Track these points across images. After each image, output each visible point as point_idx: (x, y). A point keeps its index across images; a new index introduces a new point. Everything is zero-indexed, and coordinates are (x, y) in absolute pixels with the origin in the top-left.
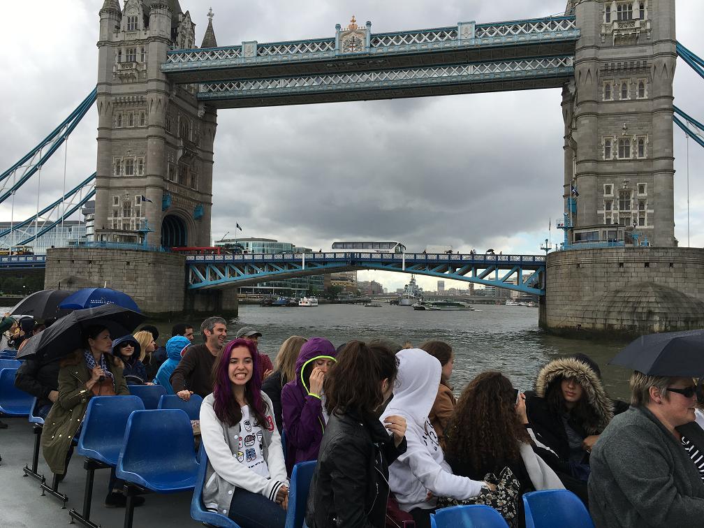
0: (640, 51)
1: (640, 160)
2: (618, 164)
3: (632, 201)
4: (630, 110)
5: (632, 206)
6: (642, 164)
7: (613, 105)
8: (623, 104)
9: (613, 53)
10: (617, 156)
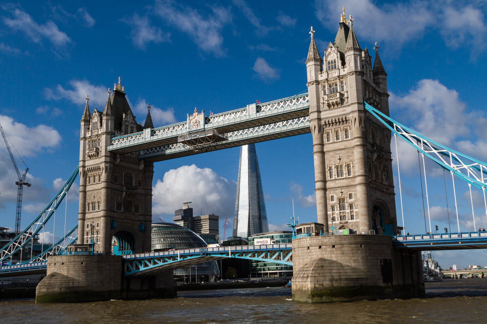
0: (343, 111)
1: (349, 178)
2: (337, 182)
3: (346, 204)
4: (341, 147)
5: (346, 208)
6: (350, 180)
7: (332, 145)
8: (337, 144)
9: (328, 114)
10: (336, 177)
